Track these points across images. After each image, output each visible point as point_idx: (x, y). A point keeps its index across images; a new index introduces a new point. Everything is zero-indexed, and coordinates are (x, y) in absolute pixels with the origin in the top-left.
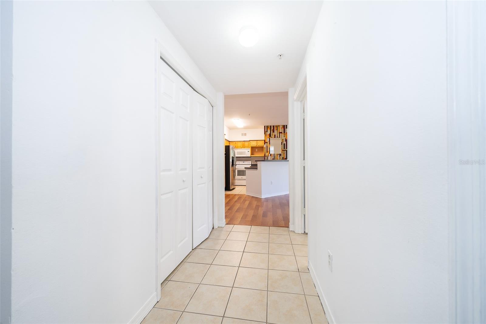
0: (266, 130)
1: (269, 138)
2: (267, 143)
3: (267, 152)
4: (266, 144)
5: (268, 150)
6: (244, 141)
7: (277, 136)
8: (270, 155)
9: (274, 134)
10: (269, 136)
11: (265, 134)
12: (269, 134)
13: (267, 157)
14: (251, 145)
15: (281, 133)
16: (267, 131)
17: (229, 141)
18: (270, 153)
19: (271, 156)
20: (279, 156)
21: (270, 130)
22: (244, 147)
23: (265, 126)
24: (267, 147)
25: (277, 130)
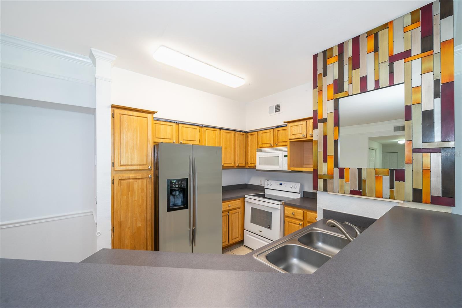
0: (320, 70)
1: (336, 101)
2: (325, 121)
3: (325, 160)
4: (320, 125)
5: (331, 152)
6: (278, 127)
7: (377, 82)
8: (336, 171)
9: (357, 75)
10: (335, 93)
11: (315, 86)
12: (335, 81)
13: (325, 181)
14: (290, 137)
15: (406, 55)
16: (325, 74)
17: (245, 132)
18: (336, 165)
19: (342, 176)
20: (386, 179)
21: (336, 65)
22: (276, 144)
23: (315, 57)
24: (325, 138)
25: (376, 50)
